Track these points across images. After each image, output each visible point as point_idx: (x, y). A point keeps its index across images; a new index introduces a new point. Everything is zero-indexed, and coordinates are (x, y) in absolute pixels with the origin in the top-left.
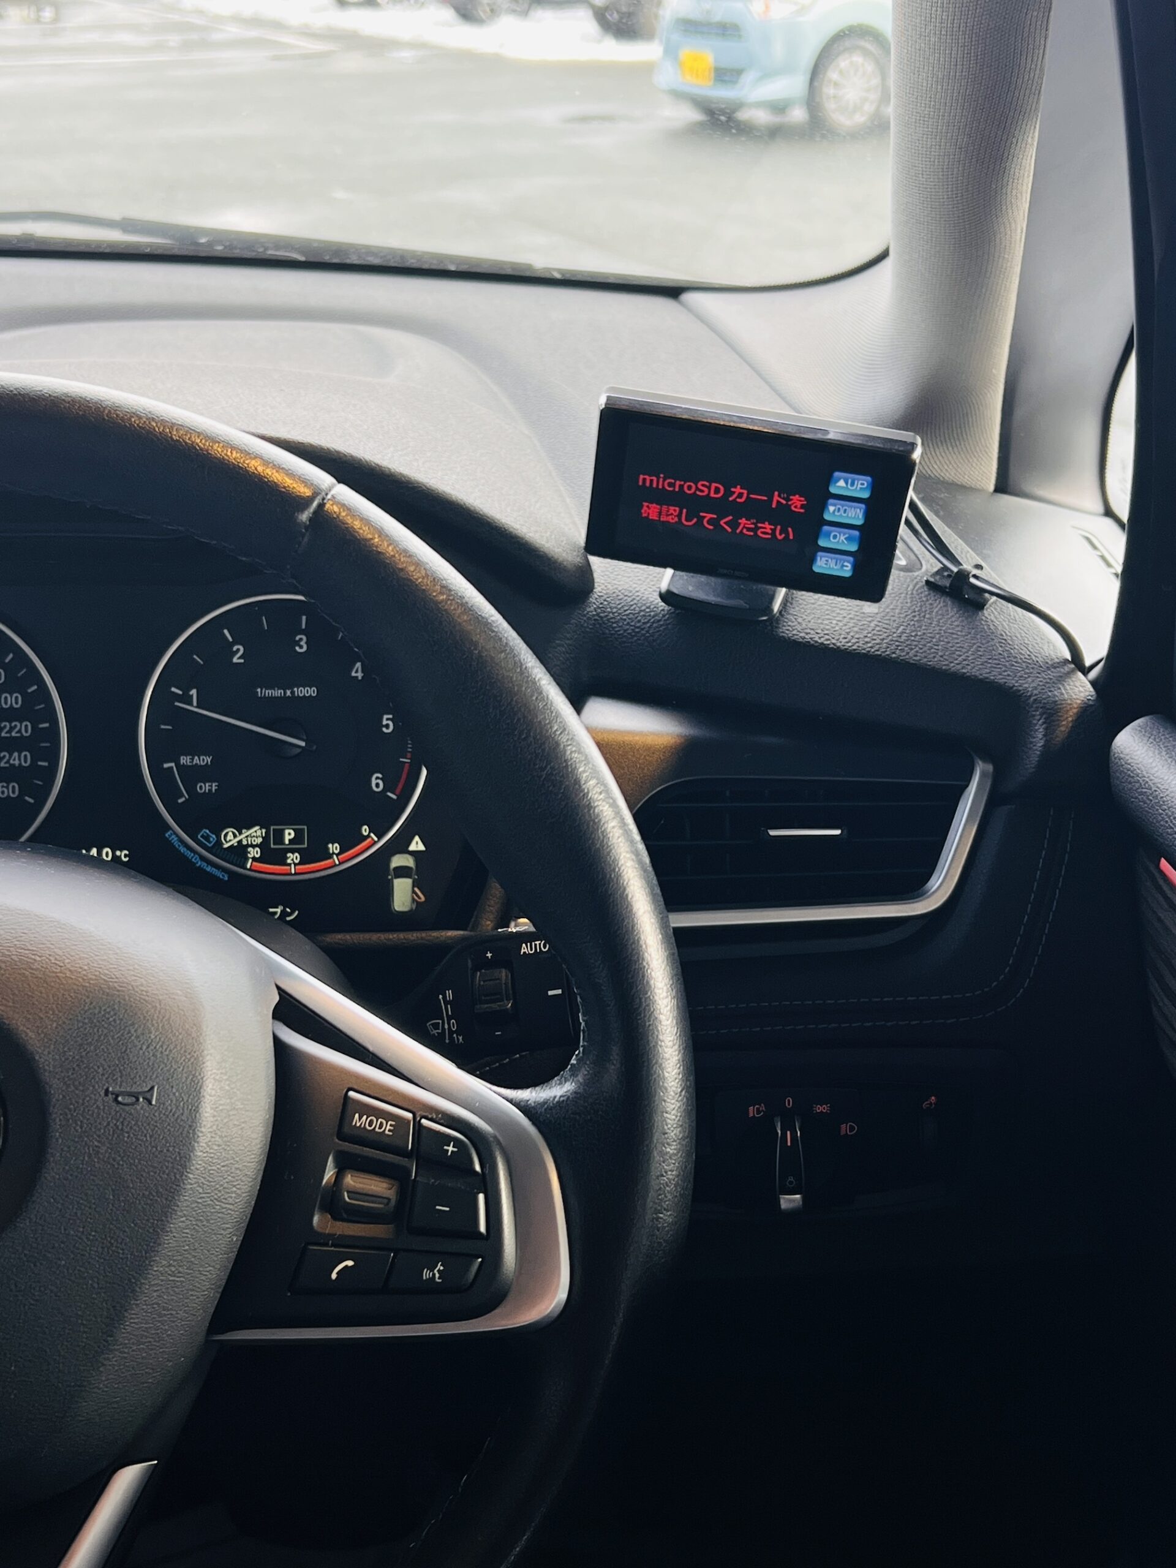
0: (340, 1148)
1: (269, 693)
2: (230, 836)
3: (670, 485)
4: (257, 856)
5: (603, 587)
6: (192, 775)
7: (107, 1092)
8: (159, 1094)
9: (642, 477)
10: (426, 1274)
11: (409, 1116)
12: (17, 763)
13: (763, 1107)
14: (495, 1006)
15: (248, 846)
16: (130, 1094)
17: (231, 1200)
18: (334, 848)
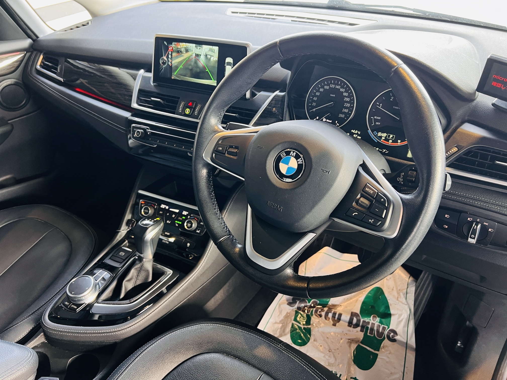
0: (362, 193)
1: (396, 108)
2: (380, 134)
3: (501, 78)
4: (384, 139)
5: (479, 99)
6: (376, 120)
7: (322, 169)
8: (331, 172)
9: (494, 76)
10: (370, 221)
11: (377, 191)
12: (345, 111)
13: (472, 219)
14: (411, 179)
15: (382, 137)
16: (326, 171)
17: (338, 195)
18: (399, 141)
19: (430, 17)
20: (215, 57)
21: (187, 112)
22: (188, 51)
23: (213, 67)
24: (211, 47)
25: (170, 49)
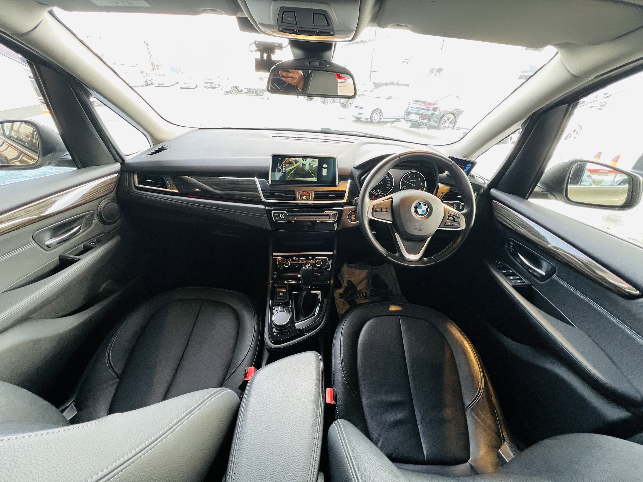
0: (449, 215)
11: (454, 213)
19: (379, 137)
20: (316, 165)
21: (305, 198)
22: (297, 163)
23: (315, 170)
24: (313, 159)
25: (283, 162)
